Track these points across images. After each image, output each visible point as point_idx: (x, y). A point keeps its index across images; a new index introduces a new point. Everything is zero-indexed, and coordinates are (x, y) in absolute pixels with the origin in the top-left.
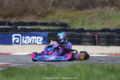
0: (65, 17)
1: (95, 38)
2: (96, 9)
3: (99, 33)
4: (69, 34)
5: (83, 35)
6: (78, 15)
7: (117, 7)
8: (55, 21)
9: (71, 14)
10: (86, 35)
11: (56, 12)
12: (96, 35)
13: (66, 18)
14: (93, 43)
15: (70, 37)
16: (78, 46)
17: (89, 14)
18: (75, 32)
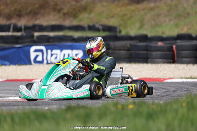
1: (173, 51)
3: (179, 42)
4: (128, 45)
5: (151, 46)
6: (134, 11)
8: (95, 23)
9: (120, 11)
10: (158, 47)
12: (174, 46)
13: (113, 17)
14: (169, 60)
15: (129, 50)
16: (145, 64)
17: (151, 9)
18: (137, 41)
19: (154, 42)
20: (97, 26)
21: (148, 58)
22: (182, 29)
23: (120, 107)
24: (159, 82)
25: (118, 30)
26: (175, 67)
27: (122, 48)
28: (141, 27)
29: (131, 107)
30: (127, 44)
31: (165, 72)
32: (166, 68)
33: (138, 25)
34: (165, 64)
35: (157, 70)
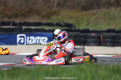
1: (100, 39)
2: (101, 9)
6: (83, 15)
10: (91, 36)
12: (101, 36)
13: (71, 18)
14: (98, 44)
17: (94, 14)
18: (80, 32)
19: (90, 33)
20: (61, 23)
21: (86, 43)
26: (101, 48)
27: (71, 37)
31: (94, 51)
32: (95, 48)
34: (95, 46)
35: (89, 50)
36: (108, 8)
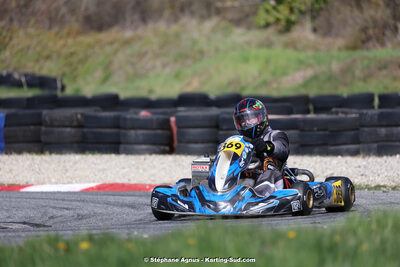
0: (45, 54)
1: (169, 128)
2: (151, 25)
3: (183, 111)
4: (79, 116)
5: (125, 119)
6: (90, 46)
7: (224, 18)
8: (10, 70)
9: (64, 46)
10: (138, 120)
11: (11, 39)
12: (173, 119)
13: (48, 57)
14: (162, 147)
15: (80, 126)
16: (113, 156)
17: (127, 43)
18: (98, 108)
19: (132, 111)
20: (16, 76)
21: (119, 143)
22: (189, 84)
23: (61, 245)
24: (142, 192)
25: (59, 85)
26: (175, 161)
27: (67, 123)
28: (105, 79)
29: (84, 246)
30: (76, 114)
31: (153, 172)
32: (155, 163)
33: (99, 74)
34: (154, 156)
35: (138, 168)
36: (176, 19)
